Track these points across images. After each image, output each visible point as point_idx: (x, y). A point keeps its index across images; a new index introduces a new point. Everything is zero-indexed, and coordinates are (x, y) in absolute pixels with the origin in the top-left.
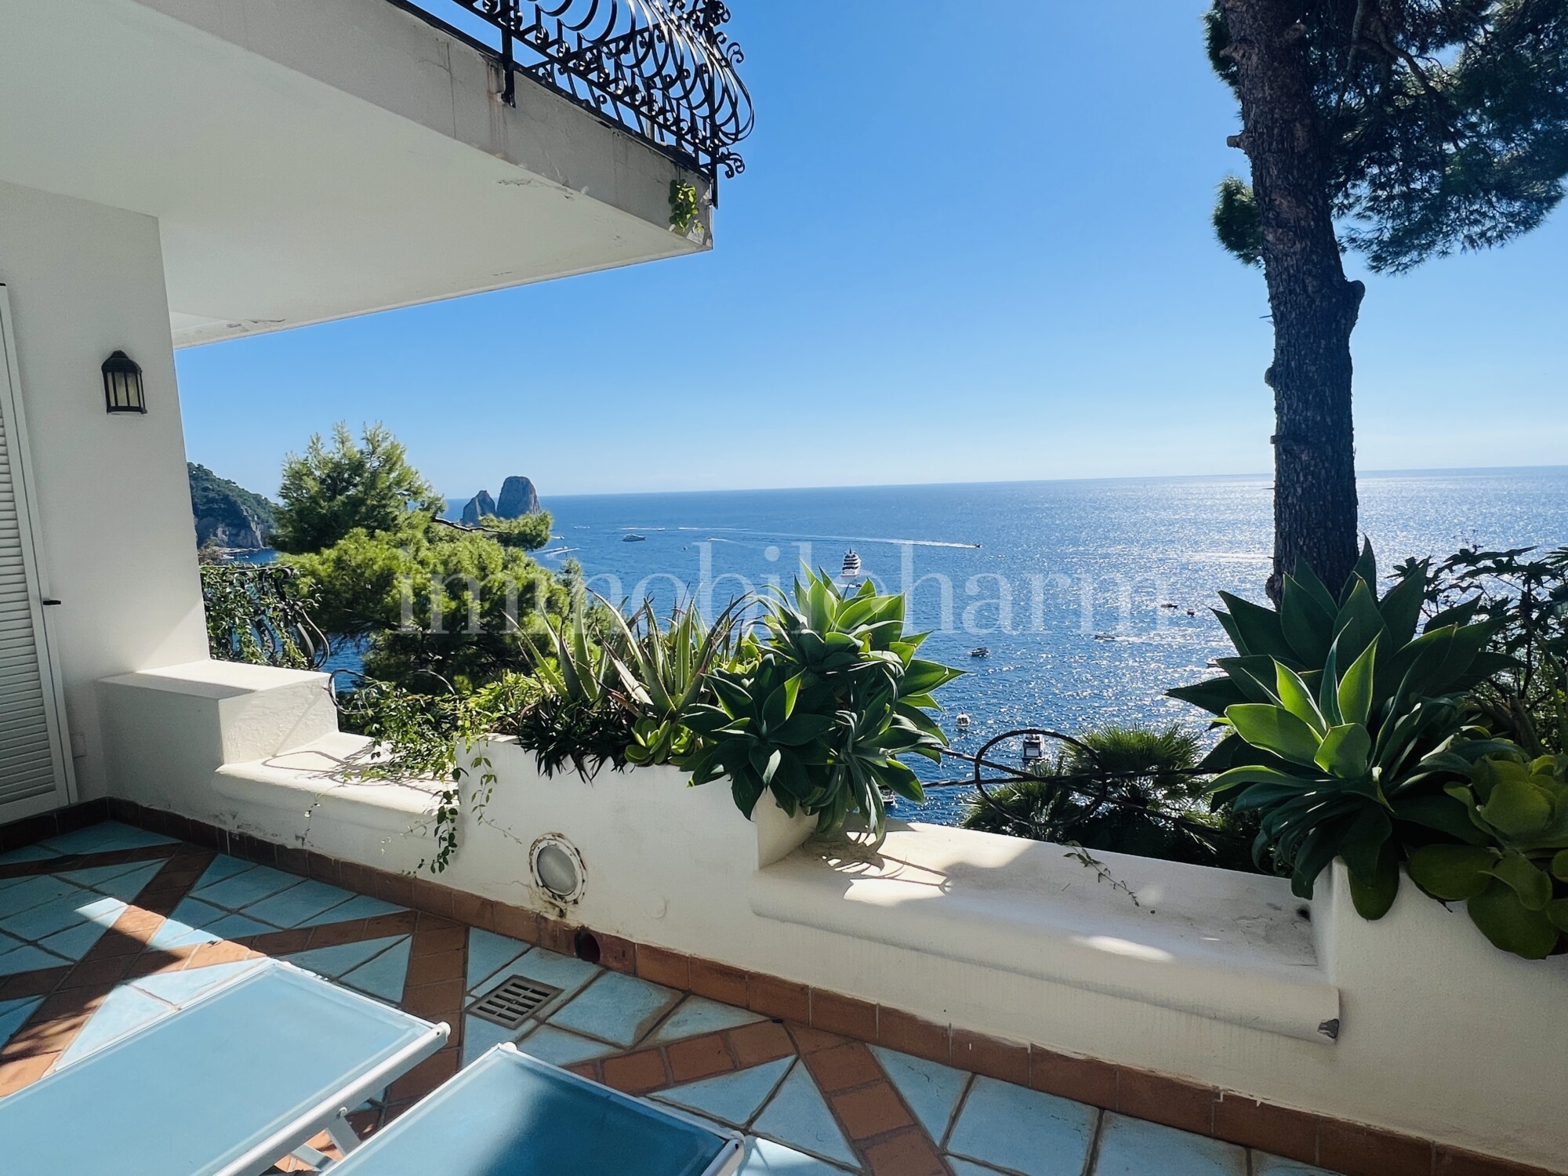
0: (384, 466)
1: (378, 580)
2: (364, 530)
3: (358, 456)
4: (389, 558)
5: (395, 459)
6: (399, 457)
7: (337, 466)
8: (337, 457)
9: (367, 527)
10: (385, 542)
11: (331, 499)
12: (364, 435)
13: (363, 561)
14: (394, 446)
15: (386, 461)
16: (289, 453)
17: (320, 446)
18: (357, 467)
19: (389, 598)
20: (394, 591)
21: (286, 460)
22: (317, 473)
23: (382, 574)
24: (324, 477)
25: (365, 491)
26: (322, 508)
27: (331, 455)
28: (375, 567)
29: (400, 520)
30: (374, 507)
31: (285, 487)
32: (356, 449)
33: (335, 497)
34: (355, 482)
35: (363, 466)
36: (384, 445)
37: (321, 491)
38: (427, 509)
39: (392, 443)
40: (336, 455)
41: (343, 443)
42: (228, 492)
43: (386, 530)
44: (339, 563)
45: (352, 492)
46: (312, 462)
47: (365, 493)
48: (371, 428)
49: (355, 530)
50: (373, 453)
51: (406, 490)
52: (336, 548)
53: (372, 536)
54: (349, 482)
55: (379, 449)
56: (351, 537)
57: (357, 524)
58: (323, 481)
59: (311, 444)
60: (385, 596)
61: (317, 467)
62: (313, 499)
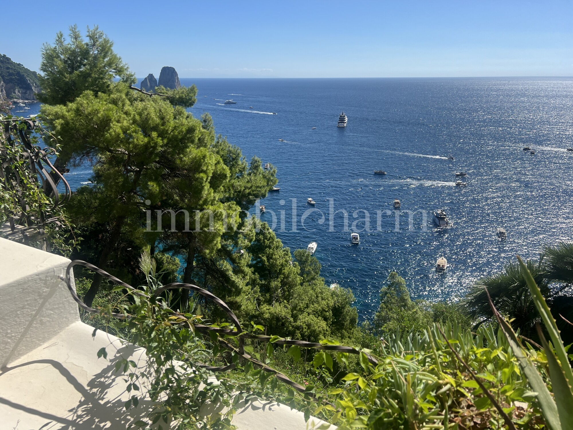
0: (101, 54)
1: (101, 122)
2: (92, 92)
3: (85, 47)
4: (107, 110)
5: (107, 49)
6: (109, 49)
7: (73, 52)
8: (73, 47)
9: (93, 91)
10: (104, 100)
11: (71, 73)
12: (88, 34)
13: (92, 111)
14: (106, 41)
15: (102, 51)
16: (45, 44)
17: (63, 40)
18: (85, 53)
19: (108, 134)
20: (111, 130)
21: (44, 48)
22: (62, 57)
23: (103, 119)
24: (66, 59)
25: (91, 68)
26: (66, 78)
27: (69, 46)
28: (99, 115)
29: (111, 87)
30: (96, 79)
31: (44, 65)
32: (83, 43)
33: (73, 72)
34: (85, 63)
35: (89, 53)
36: (100, 40)
37: (65, 67)
38: (126, 81)
39: (104, 39)
40: (72, 46)
41: (76, 39)
42: (19, 70)
43: (104, 92)
44: (78, 112)
45: (82, 69)
46: (59, 50)
47: (91, 69)
48: (92, 29)
49: (86, 92)
50: (94, 45)
51: (114, 69)
52: (75, 102)
53: (96, 96)
54: (81, 63)
55: (98, 43)
56: (84, 96)
57: (87, 88)
58: (65, 62)
59: (57, 38)
60: (106, 133)
61: (62, 53)
62: (60, 72)
